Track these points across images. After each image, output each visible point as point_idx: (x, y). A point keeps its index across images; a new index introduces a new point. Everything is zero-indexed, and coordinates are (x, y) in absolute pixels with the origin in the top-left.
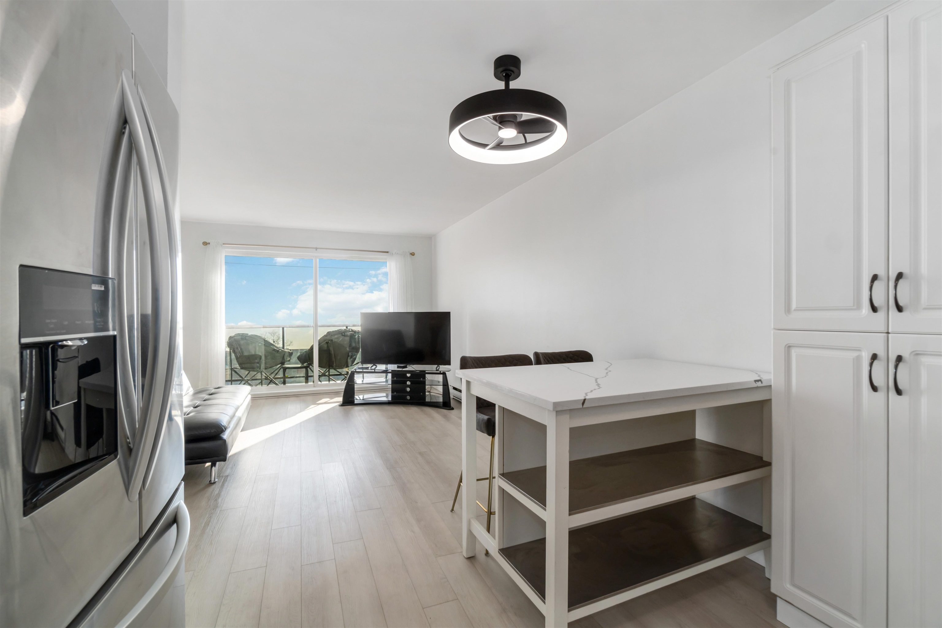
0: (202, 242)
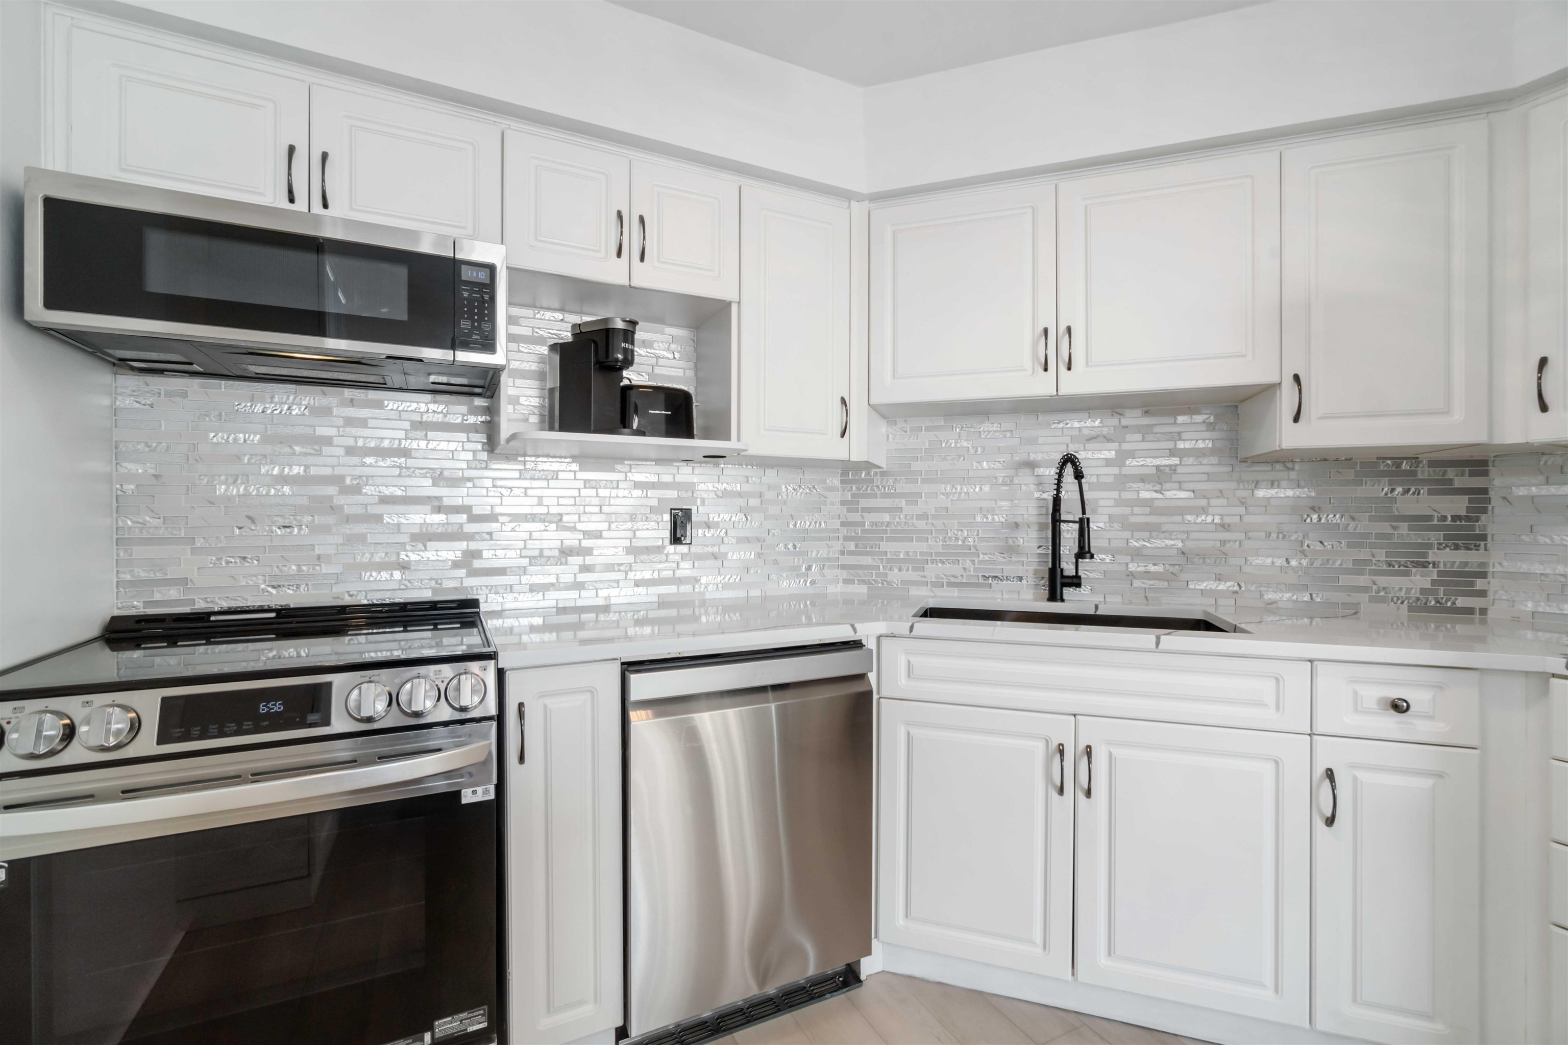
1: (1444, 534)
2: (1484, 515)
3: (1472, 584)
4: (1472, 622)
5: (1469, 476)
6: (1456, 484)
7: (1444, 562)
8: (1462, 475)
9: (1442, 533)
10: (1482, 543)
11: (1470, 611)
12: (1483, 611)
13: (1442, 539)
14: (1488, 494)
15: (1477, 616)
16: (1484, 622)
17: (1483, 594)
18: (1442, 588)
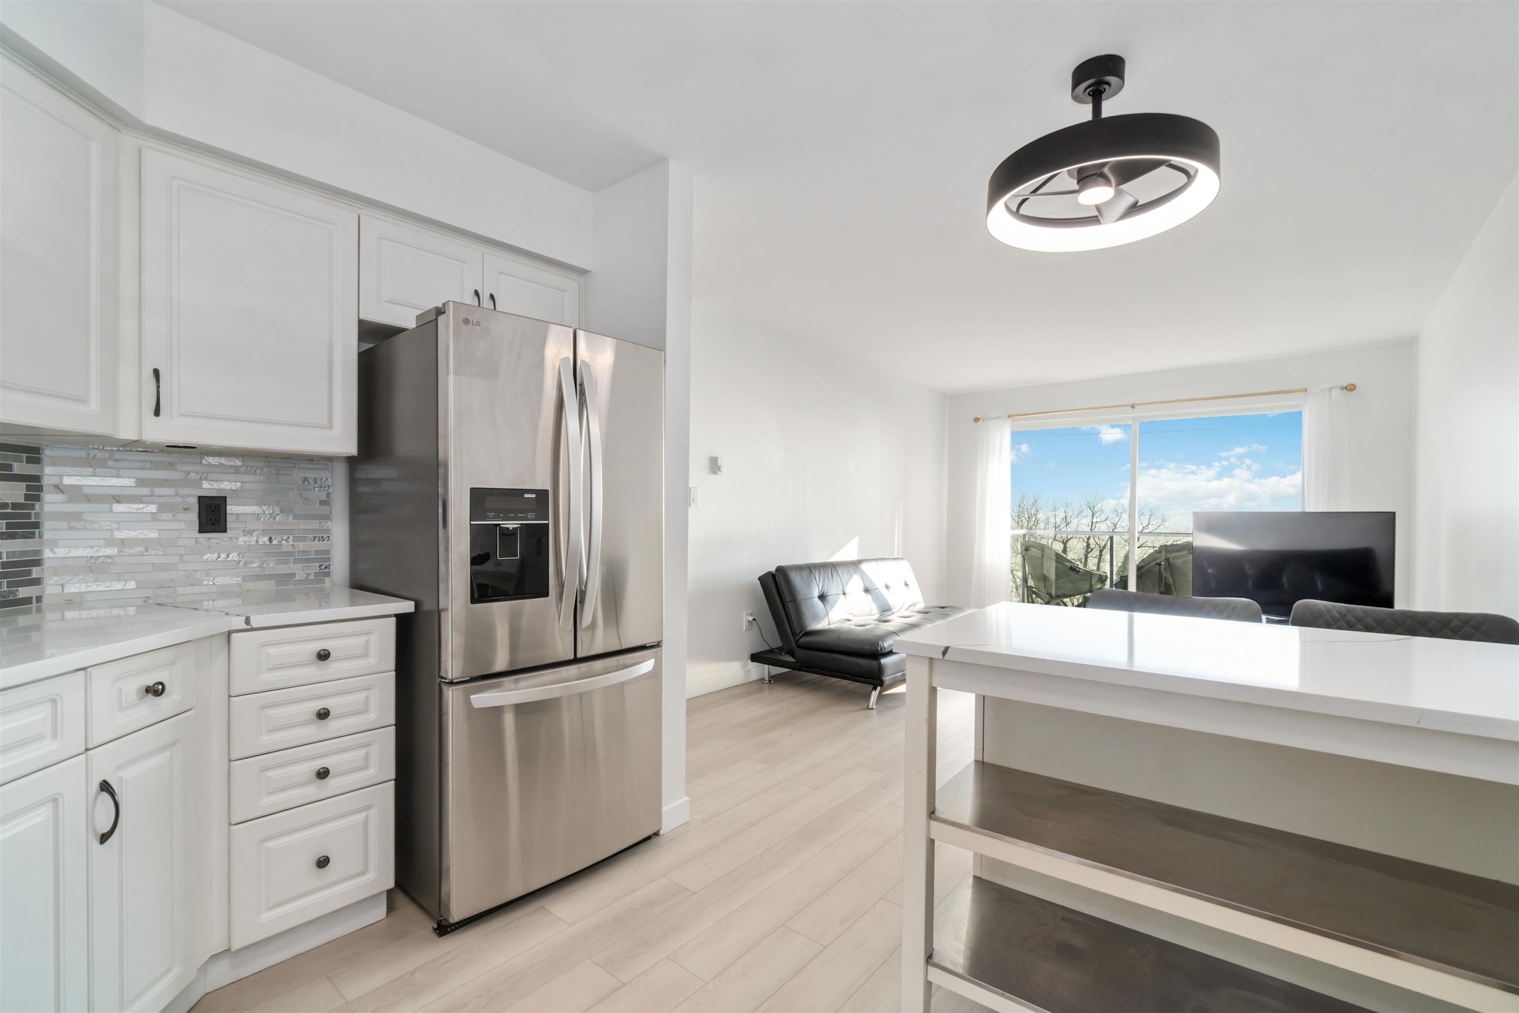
0: (974, 418)
1: (6, 523)
2: (38, 503)
3: (29, 573)
4: (30, 612)
5: (27, 463)
6: (15, 471)
7: (7, 552)
8: (21, 461)
9: (4, 521)
10: (37, 531)
11: (27, 601)
12: (39, 599)
13: (5, 528)
14: (40, 482)
15: (34, 604)
16: (39, 610)
17: (37, 582)
18: (5, 580)
